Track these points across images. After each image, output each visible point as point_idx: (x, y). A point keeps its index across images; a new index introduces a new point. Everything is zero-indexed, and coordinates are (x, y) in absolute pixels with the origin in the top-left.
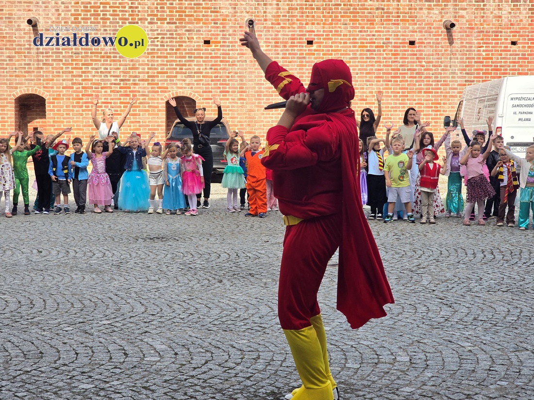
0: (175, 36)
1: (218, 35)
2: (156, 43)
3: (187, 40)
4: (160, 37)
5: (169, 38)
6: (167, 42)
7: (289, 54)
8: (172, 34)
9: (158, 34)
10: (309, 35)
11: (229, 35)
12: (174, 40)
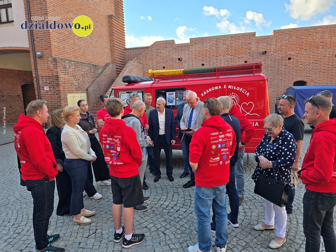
0: (233, 60)
1: (250, 59)
2: (226, 64)
3: (238, 61)
4: (227, 61)
5: (231, 61)
6: (230, 63)
7: (280, 64)
8: (232, 60)
9: (226, 60)
10: (289, 56)
11: (255, 58)
12: (233, 62)
